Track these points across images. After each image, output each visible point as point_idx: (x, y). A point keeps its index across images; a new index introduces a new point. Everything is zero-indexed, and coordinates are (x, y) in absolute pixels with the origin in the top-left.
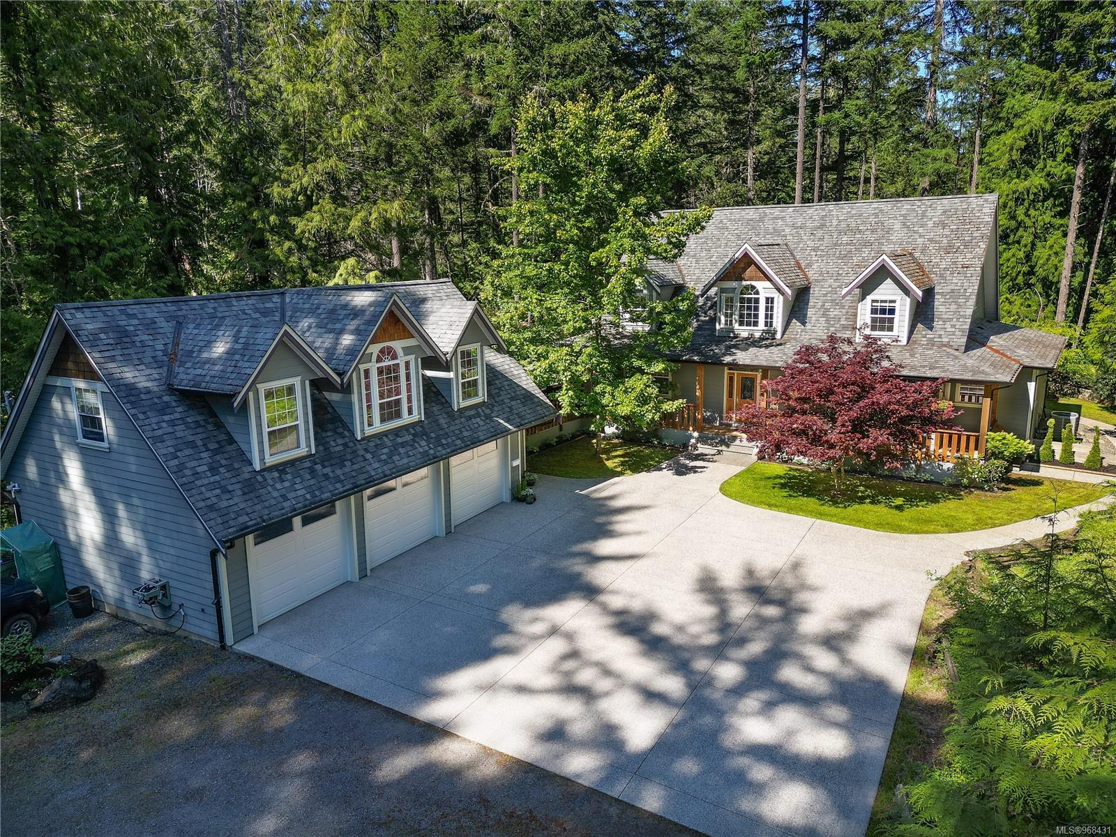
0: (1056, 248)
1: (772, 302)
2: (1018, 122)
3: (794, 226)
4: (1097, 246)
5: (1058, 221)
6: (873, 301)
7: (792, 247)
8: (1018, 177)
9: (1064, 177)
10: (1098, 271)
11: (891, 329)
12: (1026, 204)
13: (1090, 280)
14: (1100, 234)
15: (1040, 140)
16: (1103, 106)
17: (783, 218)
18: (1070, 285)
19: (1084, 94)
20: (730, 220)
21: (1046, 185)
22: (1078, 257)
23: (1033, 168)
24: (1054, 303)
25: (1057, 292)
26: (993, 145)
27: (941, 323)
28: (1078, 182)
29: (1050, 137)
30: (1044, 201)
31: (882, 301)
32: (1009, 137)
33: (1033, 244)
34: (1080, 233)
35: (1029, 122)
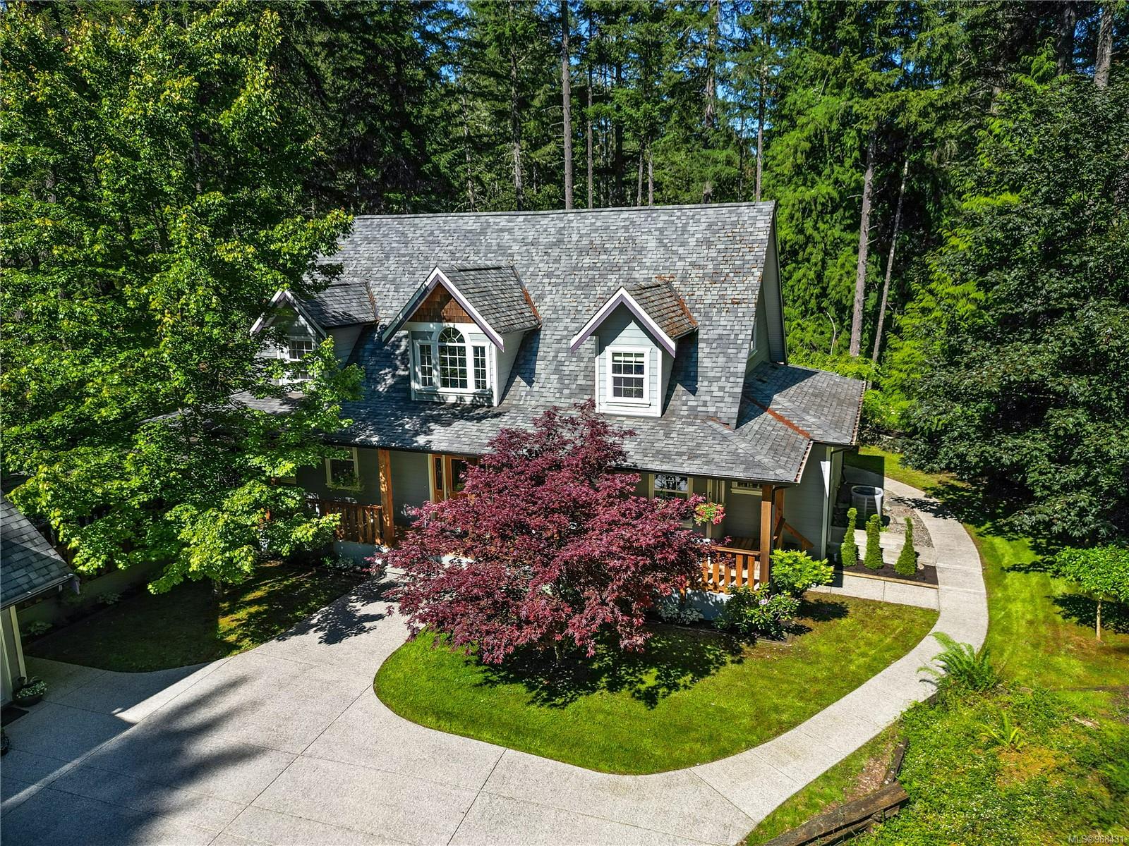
0: (848, 267)
1: (483, 354)
2: (801, 120)
3: (524, 242)
4: (890, 265)
5: (848, 236)
6: (614, 354)
7: (520, 270)
8: (804, 184)
9: (853, 185)
10: (892, 292)
11: (640, 394)
12: (814, 215)
13: (884, 304)
14: (892, 251)
15: (826, 142)
16: (891, 99)
17: (510, 231)
18: (863, 310)
19: (870, 86)
20: (444, 231)
21: (835, 194)
22: (872, 277)
23: (819, 174)
24: (847, 330)
25: (851, 317)
26: (777, 147)
27: (706, 383)
28: (867, 190)
29: (837, 138)
30: (832, 212)
31: (626, 355)
32: (792, 138)
33: (823, 262)
34: (872, 249)
35: (813, 119)
